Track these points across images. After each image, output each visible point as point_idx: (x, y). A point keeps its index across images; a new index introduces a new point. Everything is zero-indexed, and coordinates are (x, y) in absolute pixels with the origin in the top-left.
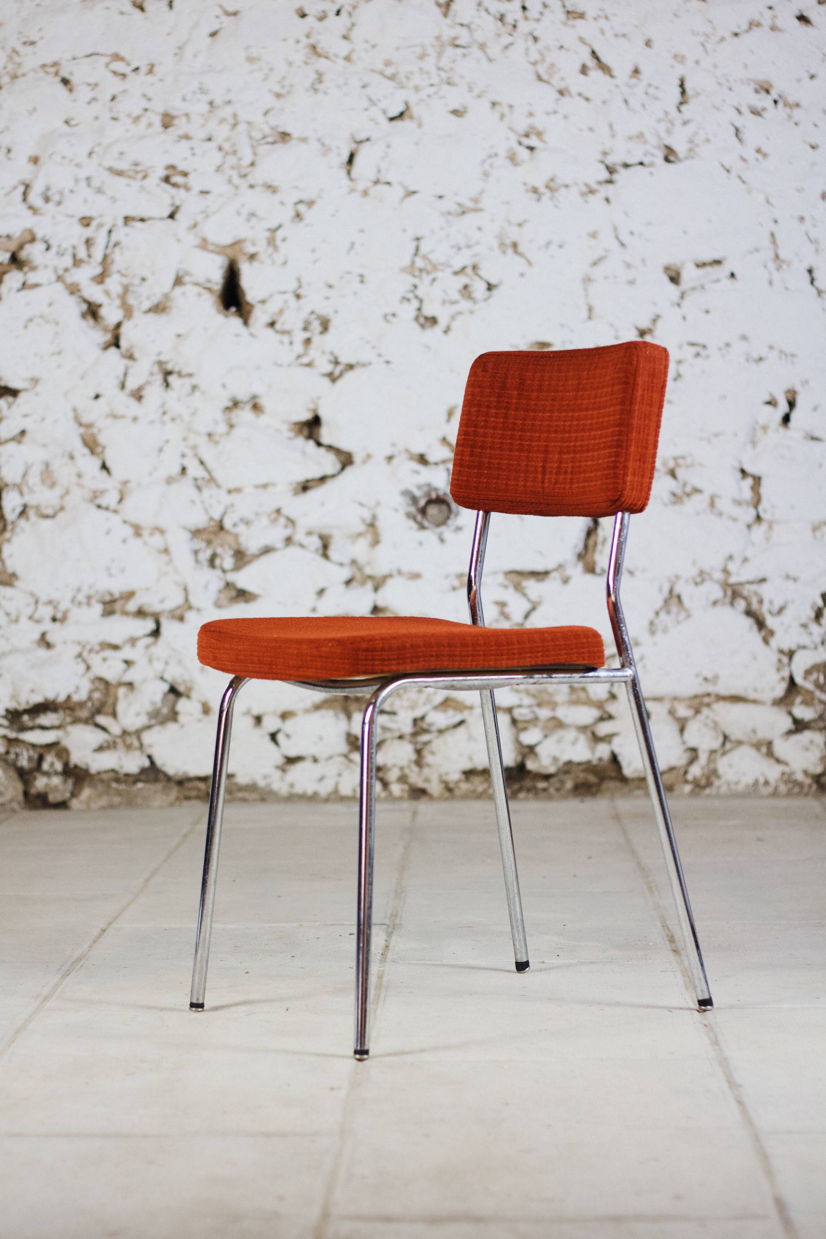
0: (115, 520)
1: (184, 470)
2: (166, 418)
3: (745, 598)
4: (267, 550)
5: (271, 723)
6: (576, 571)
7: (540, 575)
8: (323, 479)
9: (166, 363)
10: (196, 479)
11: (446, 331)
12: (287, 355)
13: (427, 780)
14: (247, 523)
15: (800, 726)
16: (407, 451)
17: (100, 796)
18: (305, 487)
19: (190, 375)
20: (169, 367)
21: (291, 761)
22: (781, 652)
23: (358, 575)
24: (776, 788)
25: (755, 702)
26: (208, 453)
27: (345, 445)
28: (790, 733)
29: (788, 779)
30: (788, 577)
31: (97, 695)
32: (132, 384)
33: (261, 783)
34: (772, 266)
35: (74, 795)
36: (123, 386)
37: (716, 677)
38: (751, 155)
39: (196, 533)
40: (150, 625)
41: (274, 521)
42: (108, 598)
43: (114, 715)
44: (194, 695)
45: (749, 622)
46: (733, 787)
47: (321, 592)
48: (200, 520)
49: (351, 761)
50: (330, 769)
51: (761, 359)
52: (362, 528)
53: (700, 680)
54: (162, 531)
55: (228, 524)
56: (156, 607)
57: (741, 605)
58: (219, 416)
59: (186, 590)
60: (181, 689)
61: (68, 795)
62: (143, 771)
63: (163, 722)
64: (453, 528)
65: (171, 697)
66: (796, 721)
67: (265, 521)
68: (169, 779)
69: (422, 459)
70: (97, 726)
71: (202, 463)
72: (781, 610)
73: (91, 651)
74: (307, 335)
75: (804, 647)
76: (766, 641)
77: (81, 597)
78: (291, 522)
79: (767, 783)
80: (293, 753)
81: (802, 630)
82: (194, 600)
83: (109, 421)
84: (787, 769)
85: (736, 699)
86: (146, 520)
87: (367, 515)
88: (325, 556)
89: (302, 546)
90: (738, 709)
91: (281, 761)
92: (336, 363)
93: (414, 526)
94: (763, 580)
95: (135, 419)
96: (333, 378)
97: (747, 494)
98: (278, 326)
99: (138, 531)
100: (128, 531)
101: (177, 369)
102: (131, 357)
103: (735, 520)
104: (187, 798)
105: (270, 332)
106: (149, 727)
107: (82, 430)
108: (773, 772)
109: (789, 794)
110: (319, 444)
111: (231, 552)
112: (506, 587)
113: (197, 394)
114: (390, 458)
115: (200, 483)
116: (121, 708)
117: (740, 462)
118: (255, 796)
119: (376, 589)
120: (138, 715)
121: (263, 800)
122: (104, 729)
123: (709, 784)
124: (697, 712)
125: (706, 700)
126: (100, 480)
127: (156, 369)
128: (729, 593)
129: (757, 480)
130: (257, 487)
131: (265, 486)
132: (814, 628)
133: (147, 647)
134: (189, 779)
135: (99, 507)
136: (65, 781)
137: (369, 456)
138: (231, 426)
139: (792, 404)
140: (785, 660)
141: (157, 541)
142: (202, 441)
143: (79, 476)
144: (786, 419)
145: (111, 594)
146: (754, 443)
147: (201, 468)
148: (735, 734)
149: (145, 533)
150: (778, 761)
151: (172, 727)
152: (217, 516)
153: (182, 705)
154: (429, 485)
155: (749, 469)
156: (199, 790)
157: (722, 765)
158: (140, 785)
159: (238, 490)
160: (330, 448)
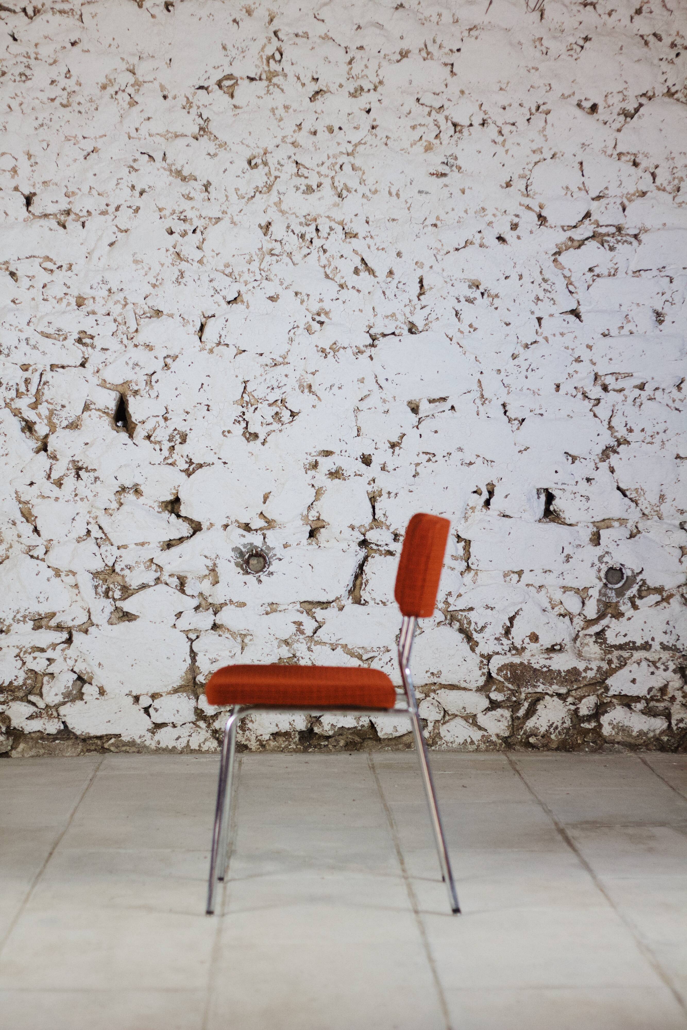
0: (43, 565)
1: (89, 532)
2: (76, 498)
3: (458, 621)
4: (144, 586)
5: (145, 701)
6: (348, 602)
7: (324, 605)
8: (181, 540)
9: (78, 462)
10: (97, 539)
11: (263, 444)
12: (158, 457)
13: (248, 739)
14: (130, 568)
15: (494, 705)
16: (236, 521)
17: (31, 749)
18: (169, 545)
19: (95, 470)
20: (80, 464)
21: (158, 726)
22: (482, 656)
23: (203, 603)
24: (478, 746)
25: (465, 689)
26: (105, 521)
27: (196, 518)
28: (488, 709)
29: (486, 740)
30: (487, 607)
31: (29, 682)
32: (55, 475)
33: (138, 741)
34: (479, 402)
35: (13, 748)
36: (49, 477)
37: (440, 672)
38: (466, 329)
39: (96, 575)
40: (65, 636)
41: (148, 568)
42: (37, 617)
43: (41, 695)
44: (93, 682)
45: (463, 636)
46: (450, 745)
47: (179, 615)
48: (98, 565)
49: (198, 726)
50: (184, 732)
51: (471, 464)
52: (207, 572)
53: (429, 674)
54: (74, 574)
55: (118, 569)
56: (70, 624)
57: (457, 625)
58: (113, 498)
59: (89, 612)
60: (85, 677)
61: (9, 748)
62: (59, 732)
63: (73, 701)
64: (266, 573)
65: (79, 683)
66: (491, 701)
67: (142, 567)
68: (76, 737)
69: (247, 527)
70: (30, 702)
71: (100, 528)
72: (483, 628)
73: (25, 652)
74: (173, 444)
75: (498, 653)
76: (473, 650)
77: (19, 616)
78: (160, 568)
79: (472, 742)
80: (159, 721)
81: (496, 642)
82: (94, 619)
83: (40, 500)
84: (486, 734)
85: (453, 687)
86: (63, 566)
87: (210, 564)
88: (183, 591)
89: (167, 584)
90: (455, 693)
91: (151, 726)
92: (191, 462)
93: (242, 572)
94: (471, 609)
95: (57, 499)
96: (188, 473)
97: (461, 552)
98: (152, 439)
99: (58, 573)
100: (51, 573)
101: (84, 466)
102: (55, 458)
103: (453, 569)
104: (89, 751)
105: (147, 442)
106: (64, 703)
107: (21, 506)
108: (477, 735)
109: (487, 750)
110: (179, 516)
111: (119, 587)
112: (302, 613)
113: (98, 482)
114: (226, 526)
115: (99, 541)
116: (44, 690)
117: (456, 530)
118: (134, 749)
119: (215, 614)
120: (56, 695)
121: (139, 752)
122: (34, 704)
123: (434, 743)
124: (427, 696)
125: (433, 688)
126: (34, 539)
127: (71, 466)
128: (449, 617)
129: (468, 543)
130: (136, 544)
131: (143, 544)
132: (505, 641)
133: (63, 650)
134: (90, 738)
135: (32, 557)
136: (8, 739)
137: (212, 524)
138: (121, 504)
139: (491, 493)
140: (485, 662)
141: (70, 580)
142: (101, 513)
143: (19, 536)
144: (487, 503)
145: (40, 615)
146: (466, 519)
147: (101, 531)
148: (452, 710)
149: (63, 575)
150: (480, 728)
151: (79, 703)
152: (110, 564)
153: (86, 689)
154: (251, 544)
155: (463, 536)
156: (97, 745)
157: (443, 730)
158: (57, 742)
159: (125, 547)
160: (186, 519)
